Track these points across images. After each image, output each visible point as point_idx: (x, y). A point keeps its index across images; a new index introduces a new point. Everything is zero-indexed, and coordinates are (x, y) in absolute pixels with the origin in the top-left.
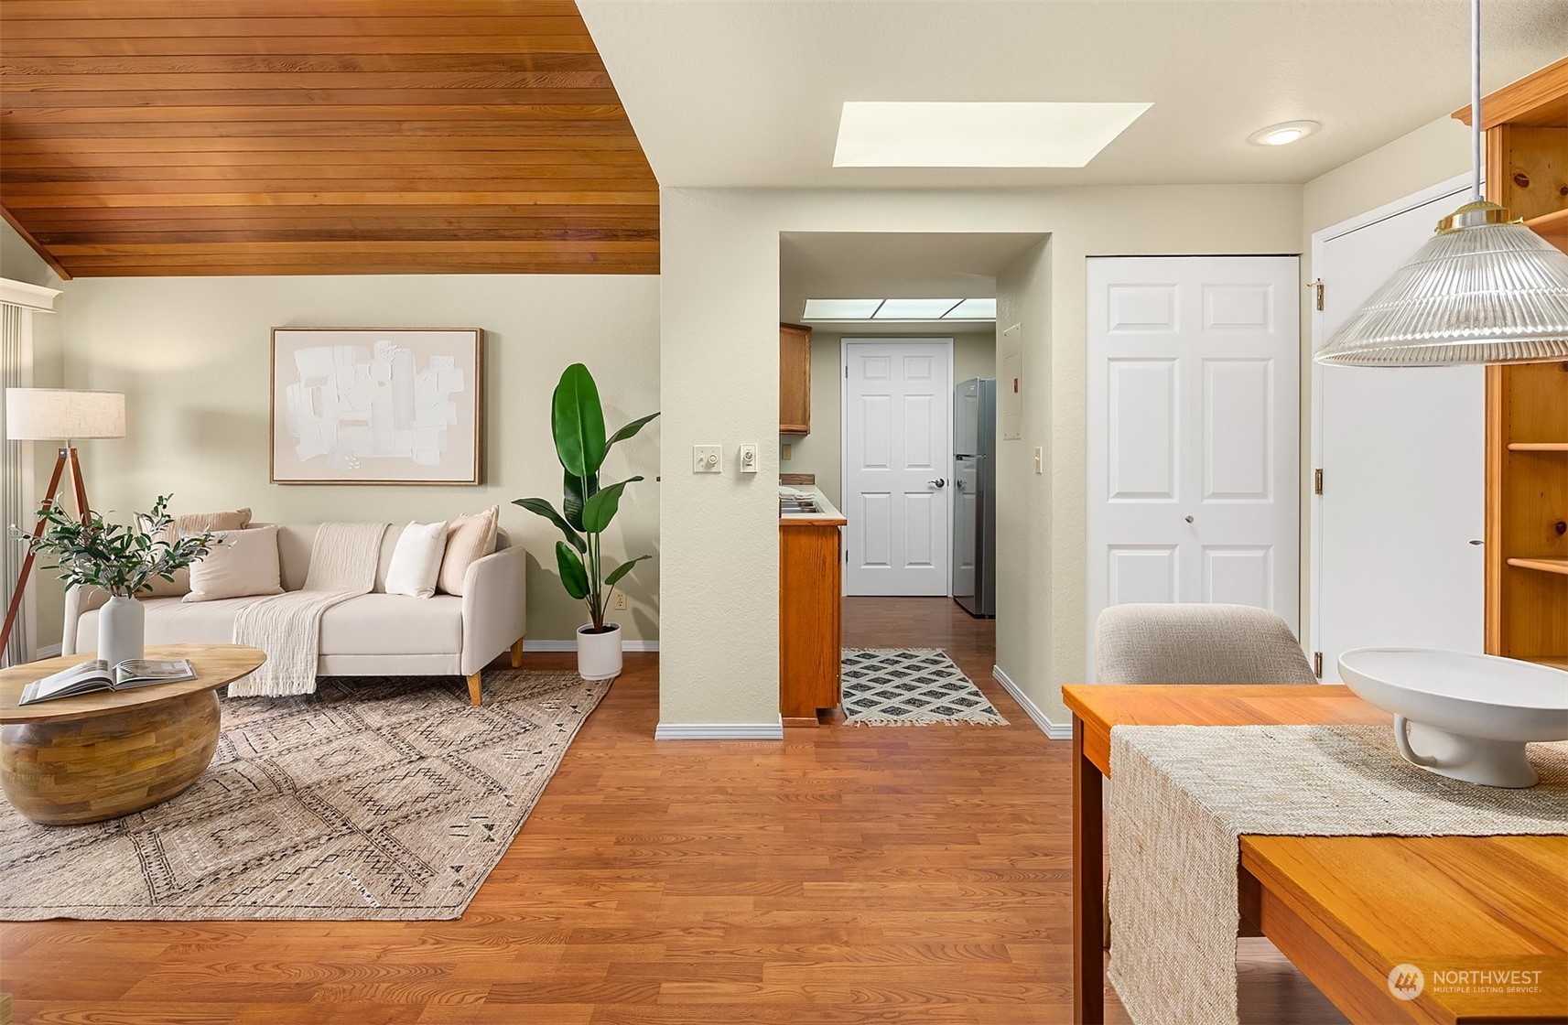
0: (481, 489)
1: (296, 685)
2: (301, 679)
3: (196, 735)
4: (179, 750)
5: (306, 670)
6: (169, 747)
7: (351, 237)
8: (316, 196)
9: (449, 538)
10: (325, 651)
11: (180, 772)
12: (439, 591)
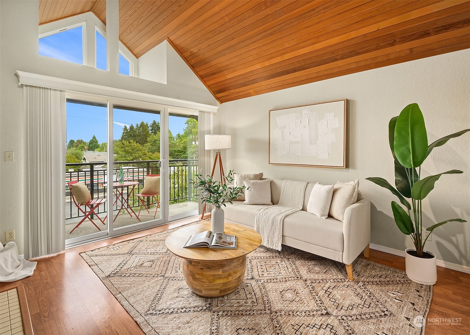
0: (347, 170)
1: (274, 245)
2: (276, 244)
3: (236, 272)
4: (230, 277)
5: (278, 240)
6: (226, 276)
7: (294, 71)
8: (282, 57)
9: (335, 192)
10: (285, 235)
11: (230, 286)
12: (330, 216)
